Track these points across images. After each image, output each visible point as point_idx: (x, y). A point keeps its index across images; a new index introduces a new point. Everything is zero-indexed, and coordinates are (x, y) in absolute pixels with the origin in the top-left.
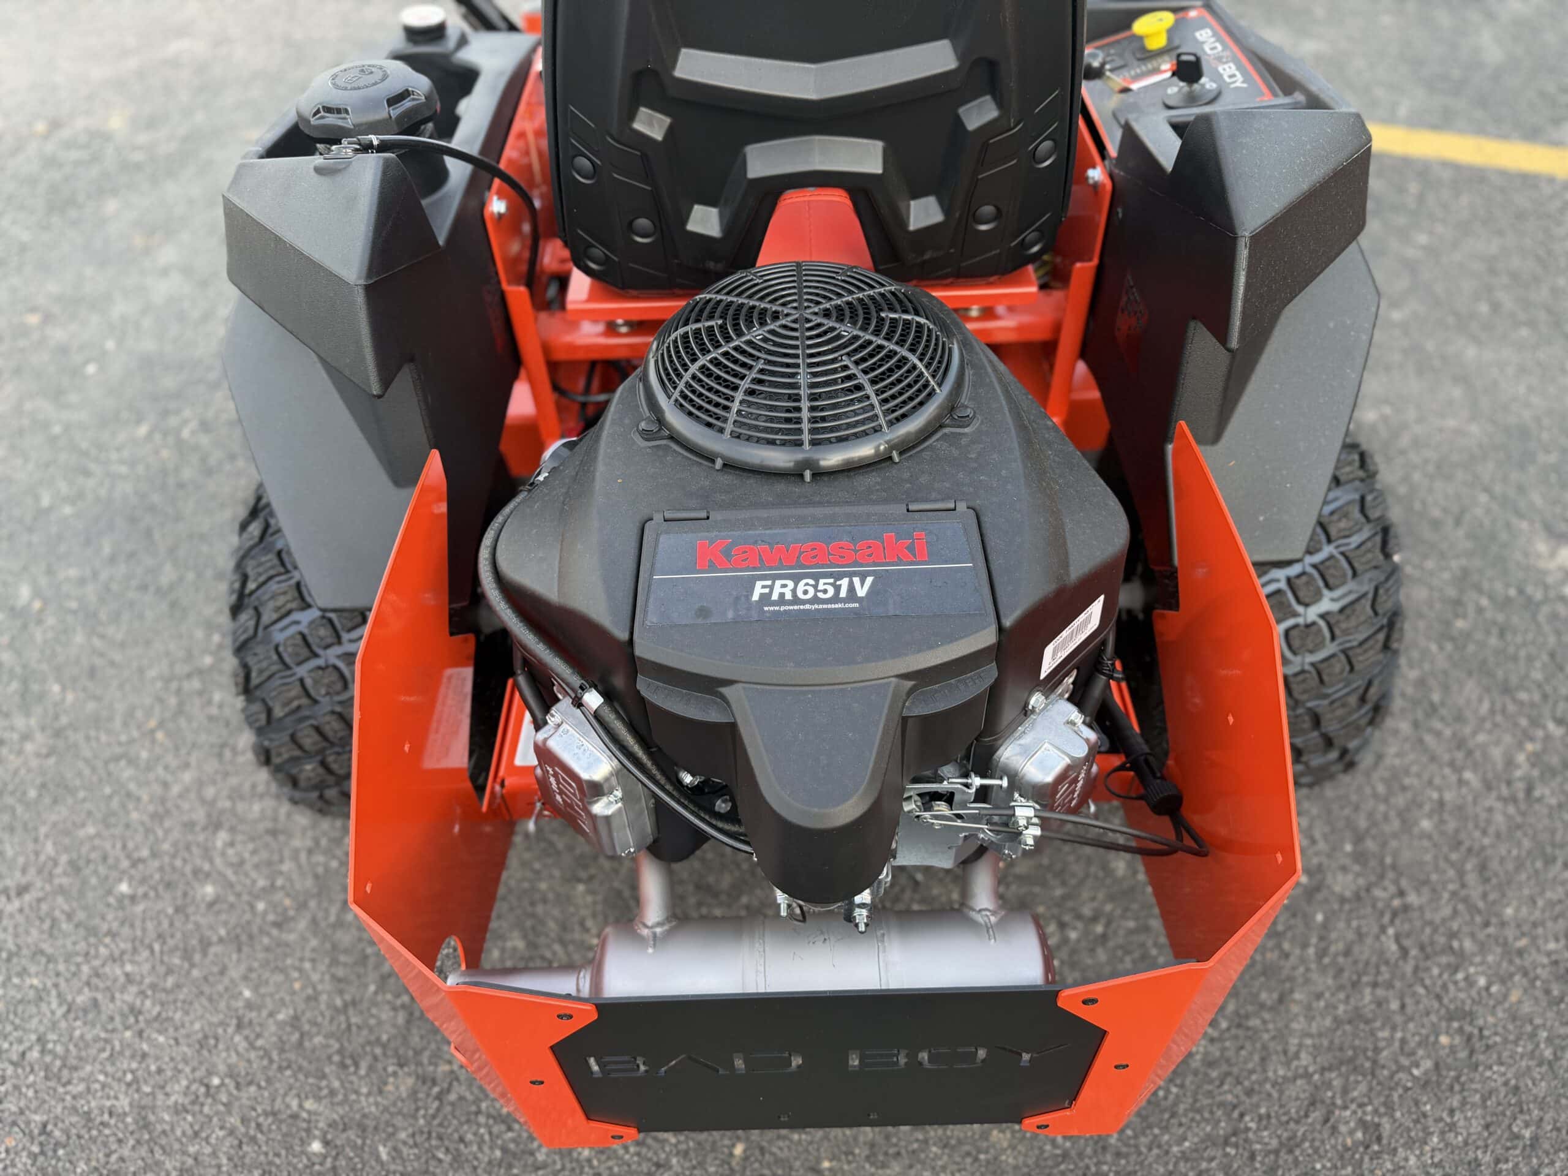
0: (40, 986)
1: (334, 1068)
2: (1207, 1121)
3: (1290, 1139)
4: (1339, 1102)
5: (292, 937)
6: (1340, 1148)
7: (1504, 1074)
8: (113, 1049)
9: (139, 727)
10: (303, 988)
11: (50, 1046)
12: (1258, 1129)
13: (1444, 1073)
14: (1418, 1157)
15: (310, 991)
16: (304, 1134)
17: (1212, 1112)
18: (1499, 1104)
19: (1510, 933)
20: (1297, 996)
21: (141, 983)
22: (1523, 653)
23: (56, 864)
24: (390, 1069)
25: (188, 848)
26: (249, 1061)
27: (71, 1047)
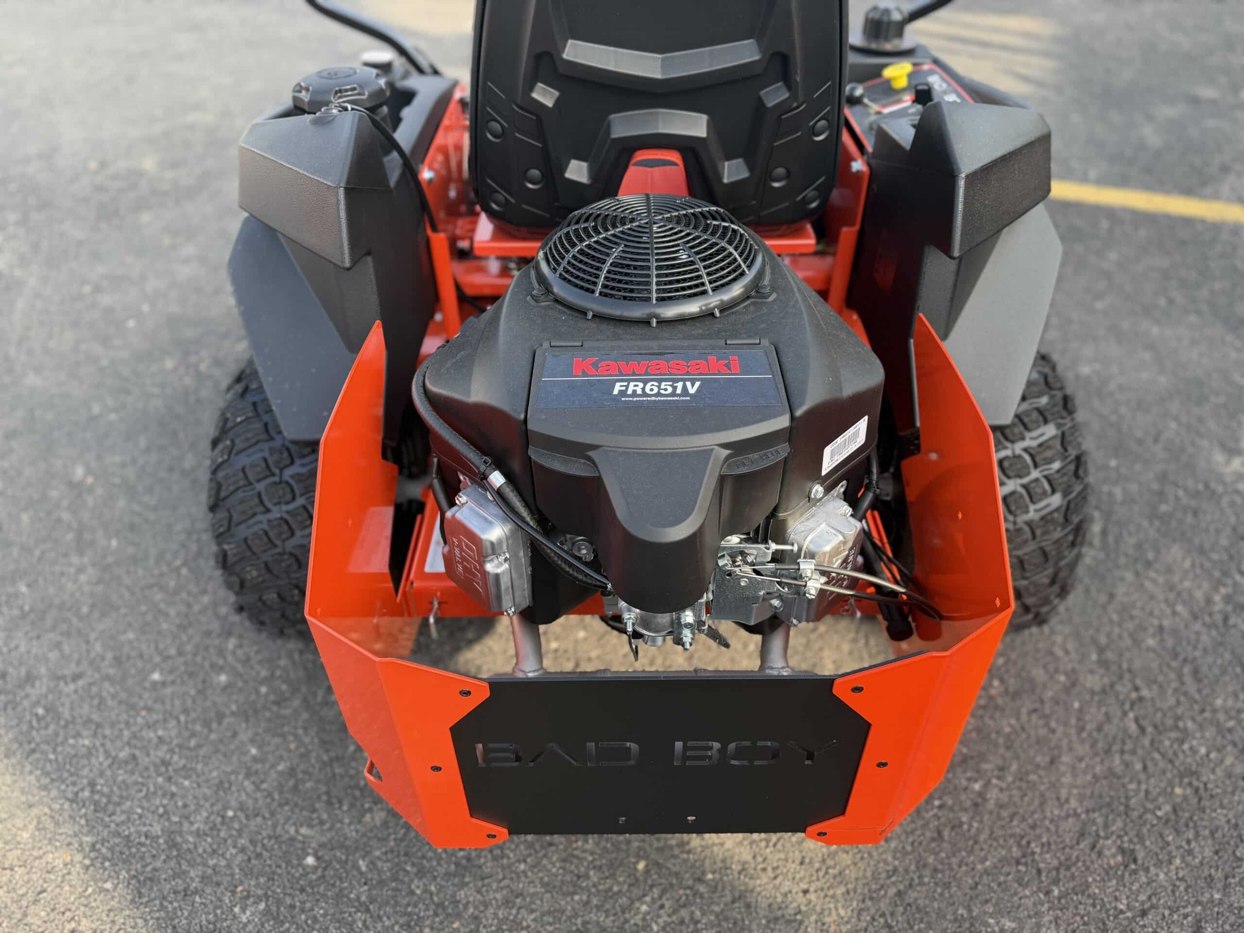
0: (91, 745)
1: (322, 804)
2: (1003, 847)
3: (1067, 860)
4: (1102, 834)
5: (287, 712)
6: (1106, 866)
7: (1226, 816)
8: (148, 790)
9: (168, 565)
10: (297, 748)
11: (99, 788)
12: (1041, 854)
13: (1180, 814)
14: (1166, 874)
15: (302, 750)
16: (300, 852)
17: (1005, 841)
18: (1224, 836)
19: (1221, 717)
20: (1065, 759)
21: (171, 743)
22: (1212, 528)
23: (103, 659)
24: (367, 806)
25: (206, 648)
26: (256, 800)
27: (115, 789)
